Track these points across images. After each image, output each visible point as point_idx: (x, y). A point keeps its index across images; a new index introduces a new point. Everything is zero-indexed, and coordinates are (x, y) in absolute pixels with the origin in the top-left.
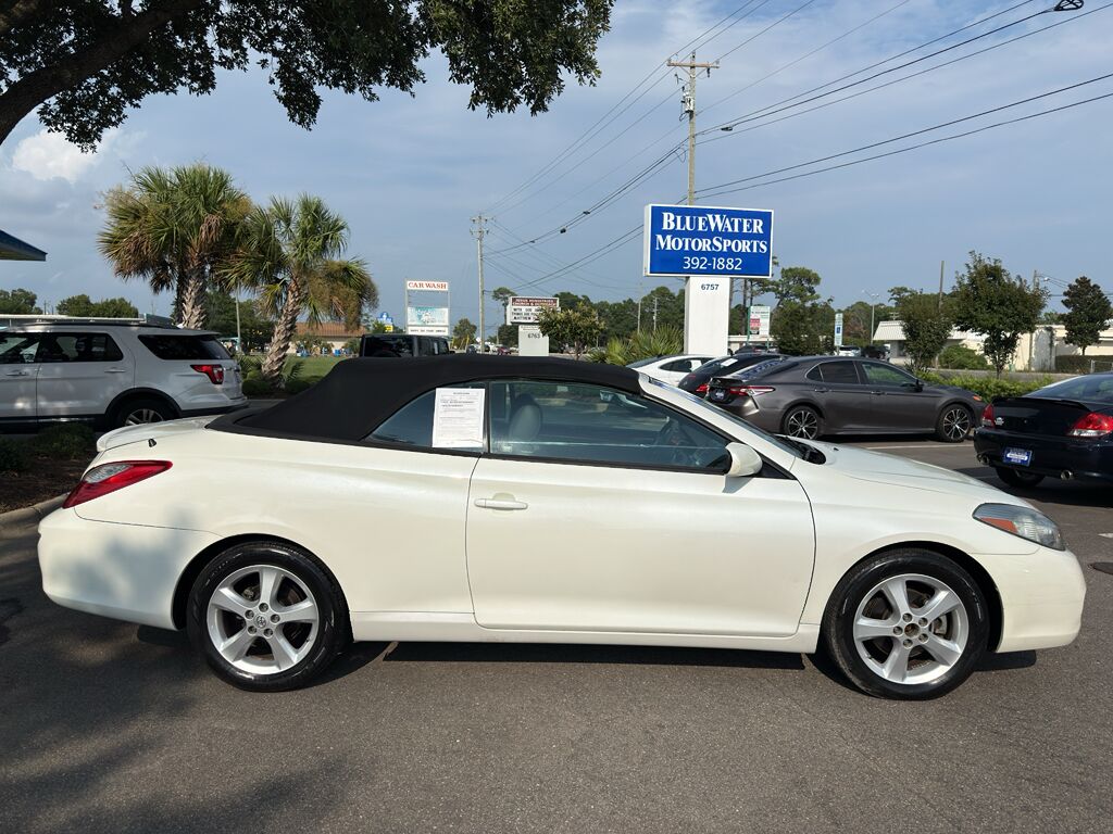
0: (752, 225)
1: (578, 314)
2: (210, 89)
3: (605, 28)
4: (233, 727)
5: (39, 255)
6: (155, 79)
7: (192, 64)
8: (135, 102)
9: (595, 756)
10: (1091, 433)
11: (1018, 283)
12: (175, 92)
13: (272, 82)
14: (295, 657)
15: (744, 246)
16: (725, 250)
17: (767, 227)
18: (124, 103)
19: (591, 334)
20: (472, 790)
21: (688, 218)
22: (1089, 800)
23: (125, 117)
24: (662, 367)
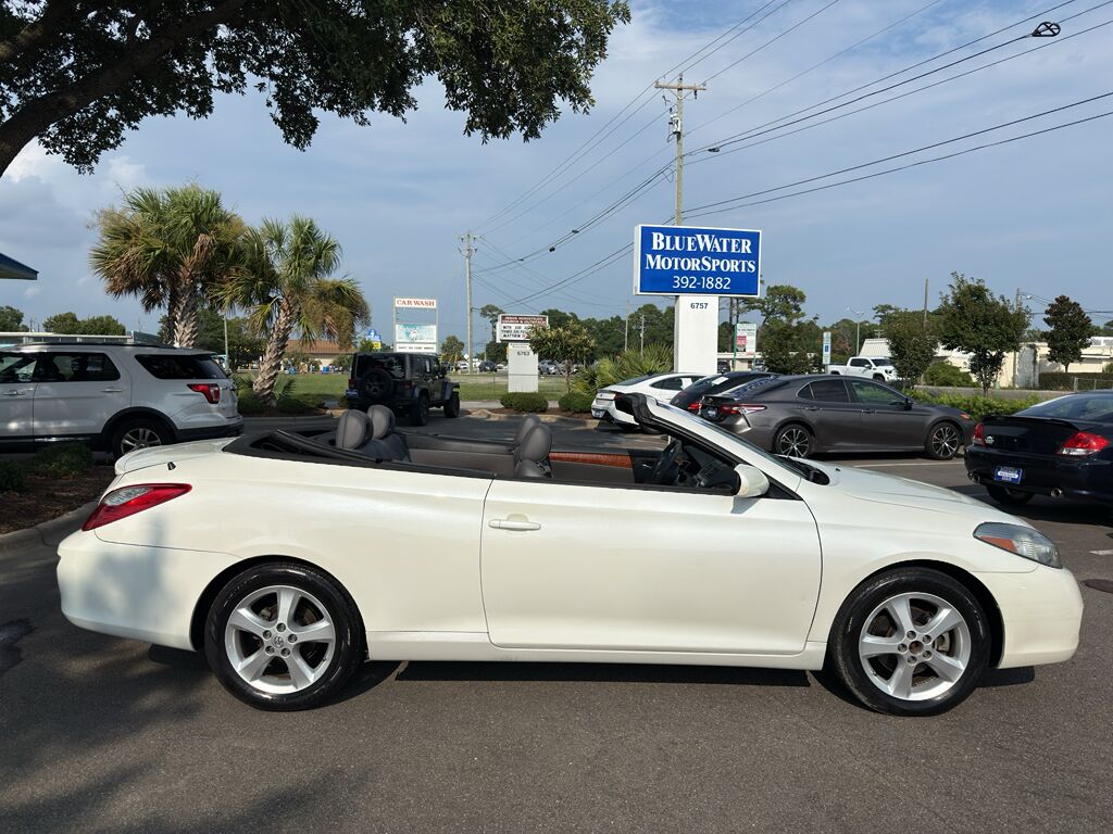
0: (740, 245)
1: (569, 333)
2: (208, 113)
3: (603, 56)
4: (252, 746)
5: (30, 274)
6: (154, 102)
7: (190, 87)
8: (134, 124)
9: (612, 773)
10: (1080, 451)
11: (1001, 303)
12: (173, 114)
13: (269, 104)
14: (313, 677)
15: (732, 266)
16: (714, 269)
17: (755, 247)
18: (122, 125)
19: (581, 352)
20: (493, 807)
21: (677, 239)
22: (1093, 813)
23: (123, 139)
24: (653, 385)
